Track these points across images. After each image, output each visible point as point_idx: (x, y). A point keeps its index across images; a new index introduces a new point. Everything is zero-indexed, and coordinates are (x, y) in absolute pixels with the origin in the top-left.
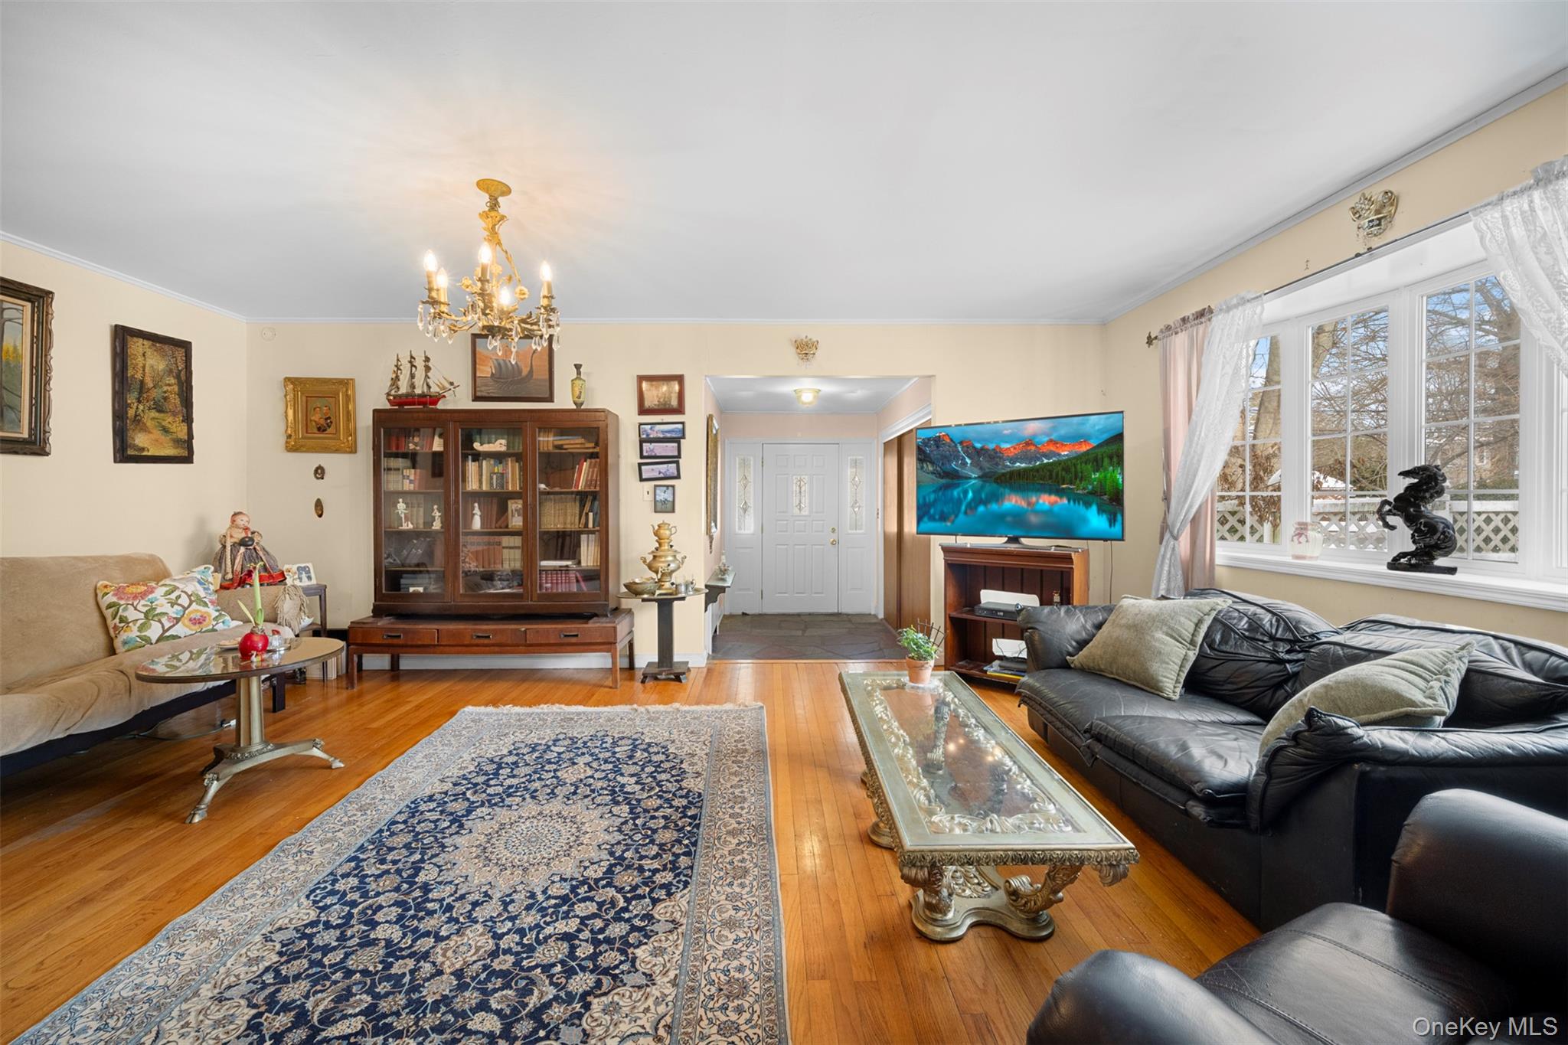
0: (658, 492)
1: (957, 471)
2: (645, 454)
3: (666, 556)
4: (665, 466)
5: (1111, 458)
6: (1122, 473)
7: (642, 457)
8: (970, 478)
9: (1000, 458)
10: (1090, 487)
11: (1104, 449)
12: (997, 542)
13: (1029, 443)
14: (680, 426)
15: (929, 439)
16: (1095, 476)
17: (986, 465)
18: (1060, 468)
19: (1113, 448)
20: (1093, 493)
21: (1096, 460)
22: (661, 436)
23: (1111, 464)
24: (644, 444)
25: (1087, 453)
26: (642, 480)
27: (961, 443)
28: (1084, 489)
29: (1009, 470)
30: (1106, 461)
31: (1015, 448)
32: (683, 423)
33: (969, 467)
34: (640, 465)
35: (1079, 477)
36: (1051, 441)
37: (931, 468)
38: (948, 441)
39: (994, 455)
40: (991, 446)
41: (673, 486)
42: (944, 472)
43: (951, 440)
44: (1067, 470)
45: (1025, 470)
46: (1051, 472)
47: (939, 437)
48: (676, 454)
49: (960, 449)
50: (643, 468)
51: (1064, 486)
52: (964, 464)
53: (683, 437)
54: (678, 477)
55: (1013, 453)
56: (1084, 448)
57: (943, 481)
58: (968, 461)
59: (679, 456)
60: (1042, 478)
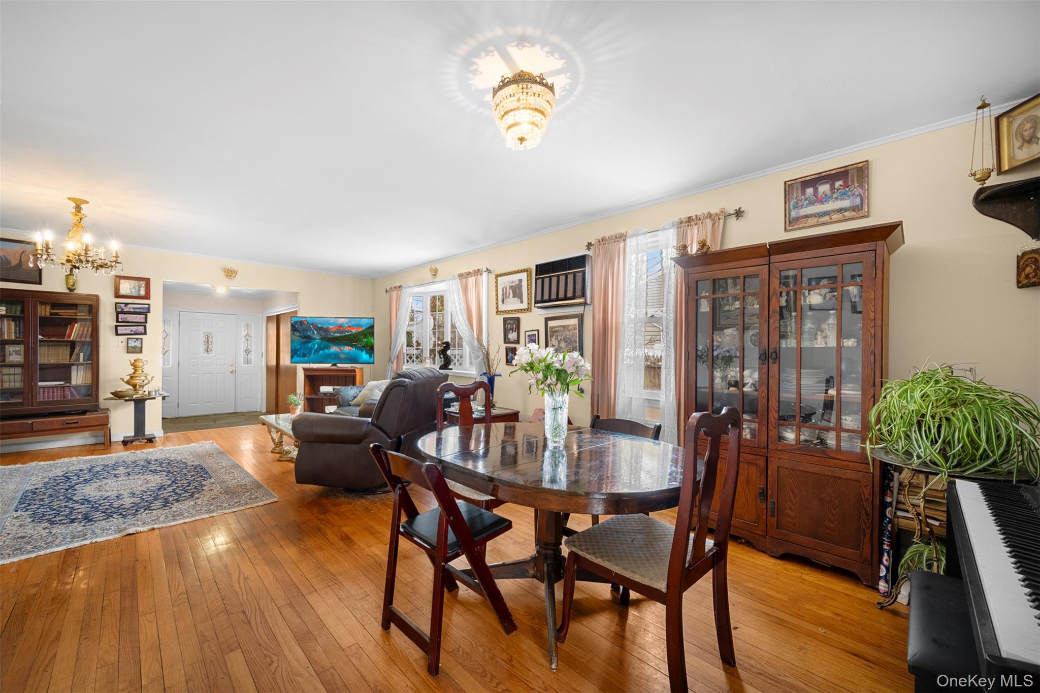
0: (130, 341)
1: (310, 336)
2: (120, 320)
3: (140, 376)
4: (136, 327)
5: (370, 334)
6: (374, 339)
7: (117, 321)
8: (316, 339)
9: (329, 331)
10: (363, 344)
11: (368, 330)
12: (327, 366)
13: (340, 326)
14: (147, 306)
15: (297, 322)
16: (364, 340)
17: (323, 334)
18: (352, 337)
19: (370, 330)
20: (364, 346)
21: (365, 334)
22: (133, 310)
23: (370, 336)
24: (120, 315)
25: (361, 332)
26: (117, 334)
27: (312, 324)
28: (361, 345)
29: (332, 336)
30: (368, 335)
31: (335, 328)
32: (149, 305)
33: (316, 335)
34: (116, 326)
35: (358, 340)
36: (349, 326)
37: (298, 334)
38: (306, 323)
39: (326, 330)
40: (325, 326)
41: (142, 339)
42: (303, 336)
43: (308, 323)
44: (355, 337)
45: (339, 337)
46: (349, 338)
47: (302, 321)
48: (144, 321)
49: (312, 327)
50: (118, 328)
51: (354, 343)
52: (314, 333)
53: (149, 312)
54: (145, 333)
55: (334, 330)
56: (361, 330)
57: (304, 340)
58: (315, 332)
59: (146, 322)
60: (346, 340)
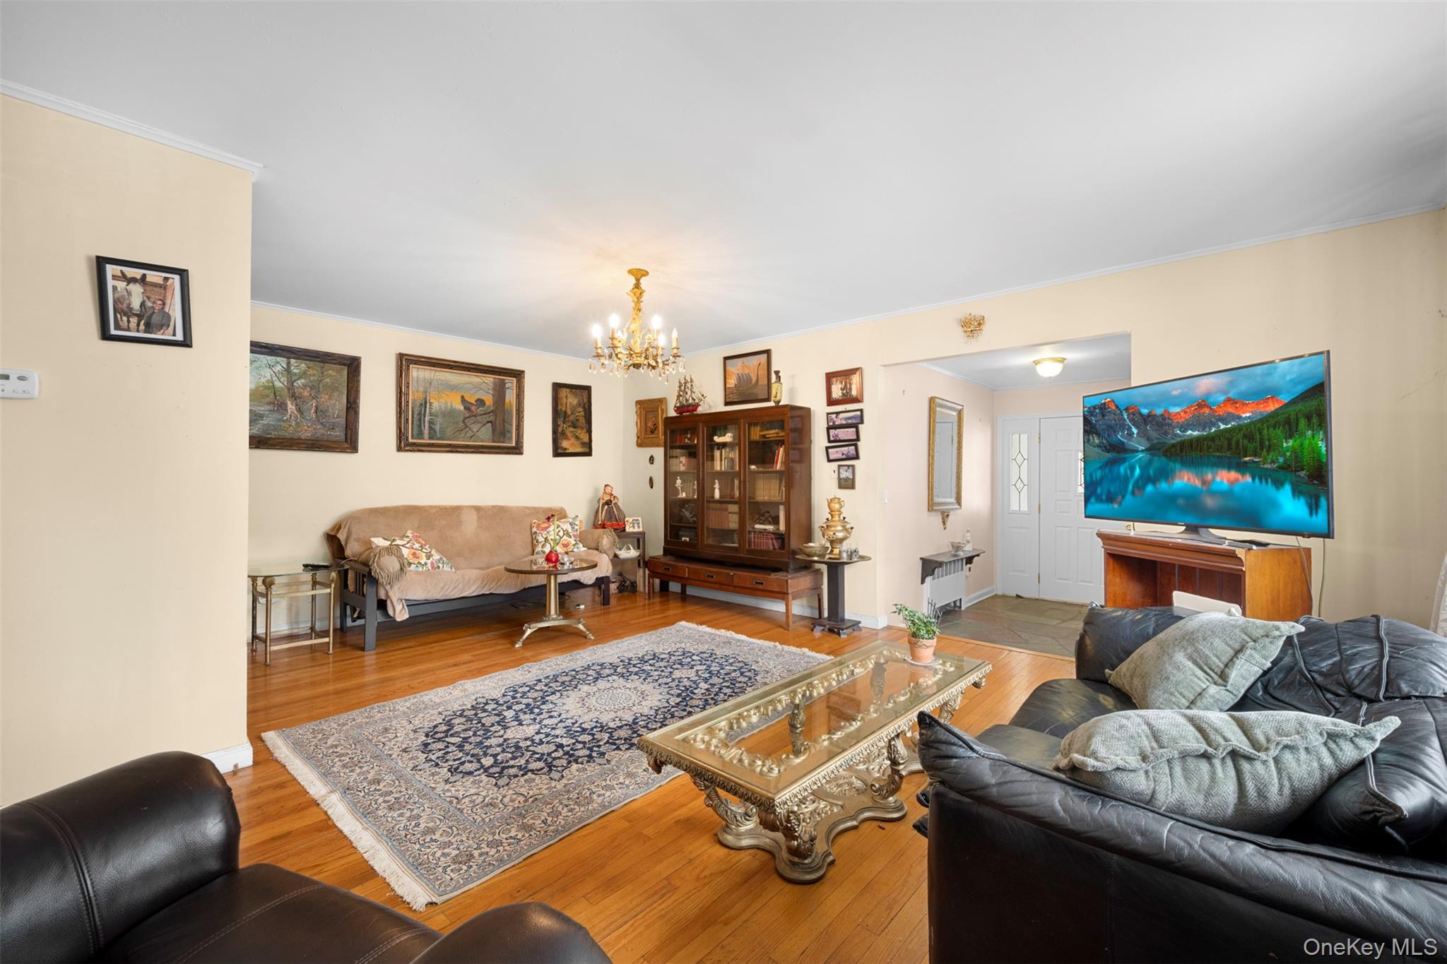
0: (841, 471)
1: (1123, 443)
2: (832, 439)
3: (835, 526)
4: (846, 448)
5: (1309, 418)
6: (1328, 440)
7: (830, 441)
8: (1137, 451)
9: (1169, 425)
10: (1281, 460)
11: (1300, 406)
12: (1172, 532)
13: (1202, 404)
14: (859, 413)
15: (1095, 407)
16: (1289, 444)
17: (1154, 434)
18: (1240, 436)
19: (1312, 404)
20: (1285, 468)
21: (1288, 422)
22: (844, 422)
23: (1310, 426)
24: (831, 431)
25: (1274, 414)
26: (829, 461)
27: (1127, 409)
28: (1273, 462)
29: (1179, 439)
30: (1303, 423)
31: (1185, 412)
32: (861, 411)
33: (1136, 440)
34: (827, 448)
35: (1265, 446)
36: (1229, 400)
37: (1097, 441)
38: (1114, 408)
39: (1163, 422)
40: (1159, 411)
41: (853, 466)
42: (1110, 445)
43: (1117, 407)
44: (1249, 437)
45: (1198, 439)
46: (1229, 440)
47: (1105, 403)
48: (855, 437)
49: (1126, 417)
50: (830, 450)
51: (1247, 459)
52: (1131, 434)
53: (862, 422)
54: (857, 457)
55: (1183, 418)
56: (1272, 407)
57: (1110, 455)
58: (1135, 431)
59: (858, 439)
60: (1219, 449)
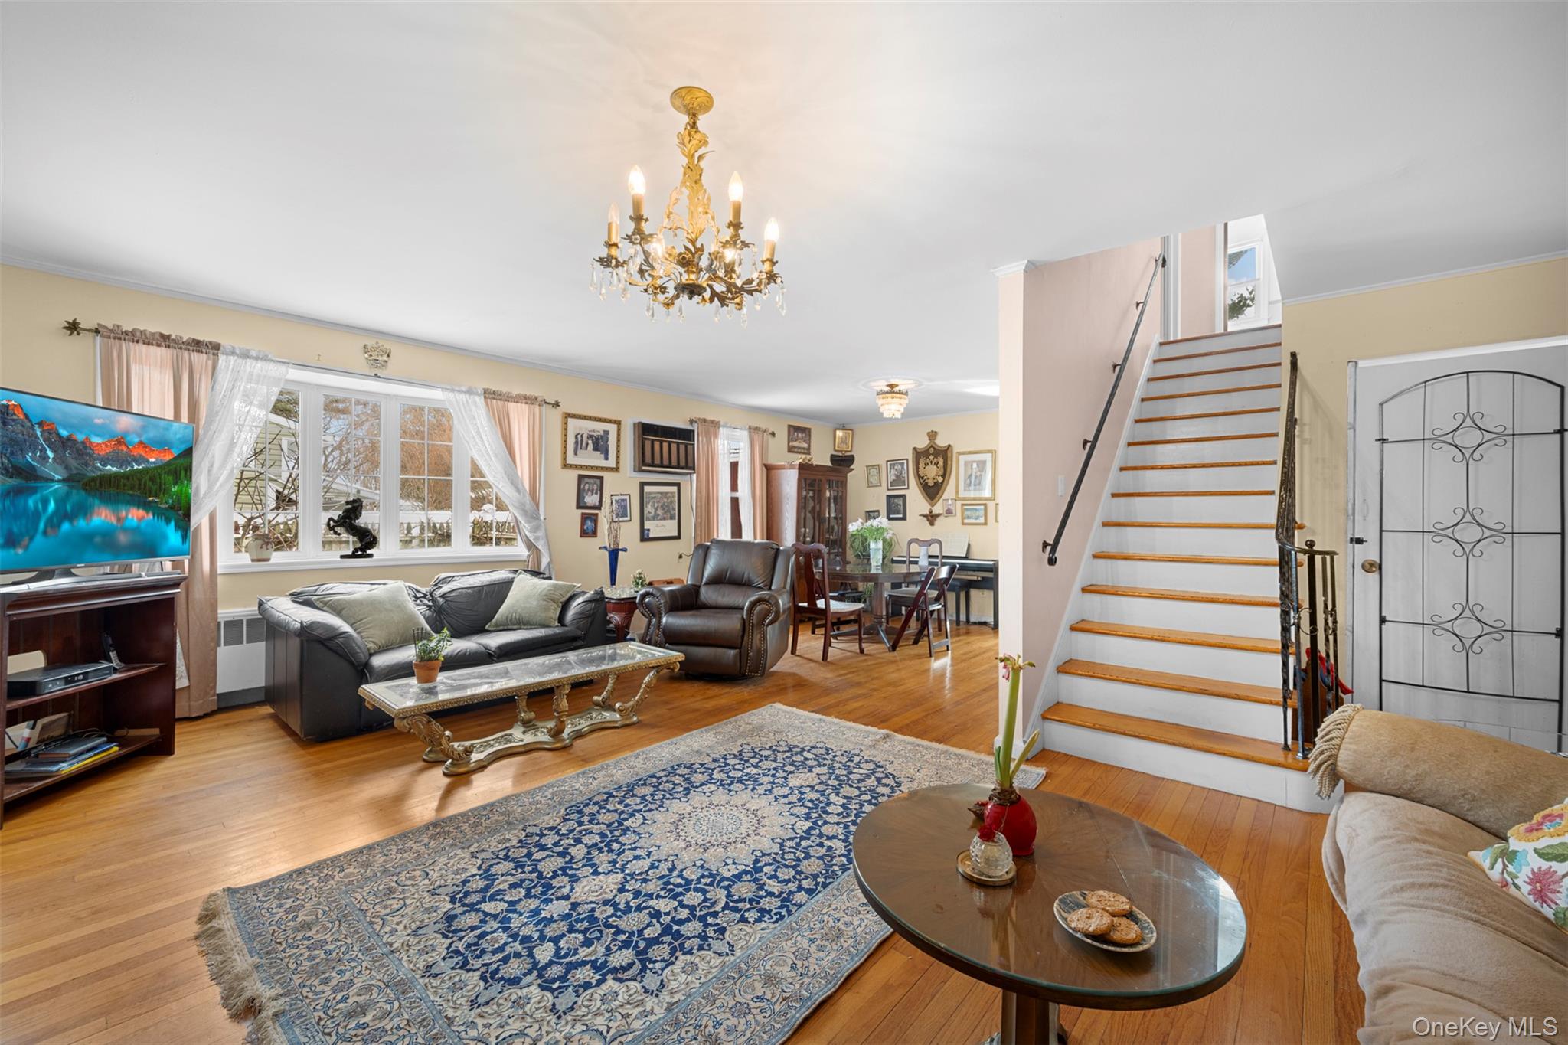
1: (33, 467)
5: (186, 471)
8: (52, 480)
9: (91, 456)
10: (170, 501)
11: (180, 461)
13: (121, 441)
16: (175, 489)
17: (73, 463)
18: (147, 477)
19: (187, 461)
20: (172, 507)
21: (175, 472)
23: (186, 477)
25: (169, 463)
27: (41, 424)
28: (166, 503)
29: (99, 473)
30: (183, 474)
31: (106, 445)
33: (48, 464)
35: (163, 490)
36: (140, 443)
38: (22, 417)
39: (82, 451)
40: (80, 437)
42: (14, 467)
43: (26, 416)
44: (154, 480)
45: (117, 476)
46: (140, 480)
47: (8, 406)
49: (39, 434)
51: (151, 499)
52: (45, 458)
55: (103, 452)
56: (168, 458)
57: (14, 481)
58: (51, 454)
60: (132, 489)
